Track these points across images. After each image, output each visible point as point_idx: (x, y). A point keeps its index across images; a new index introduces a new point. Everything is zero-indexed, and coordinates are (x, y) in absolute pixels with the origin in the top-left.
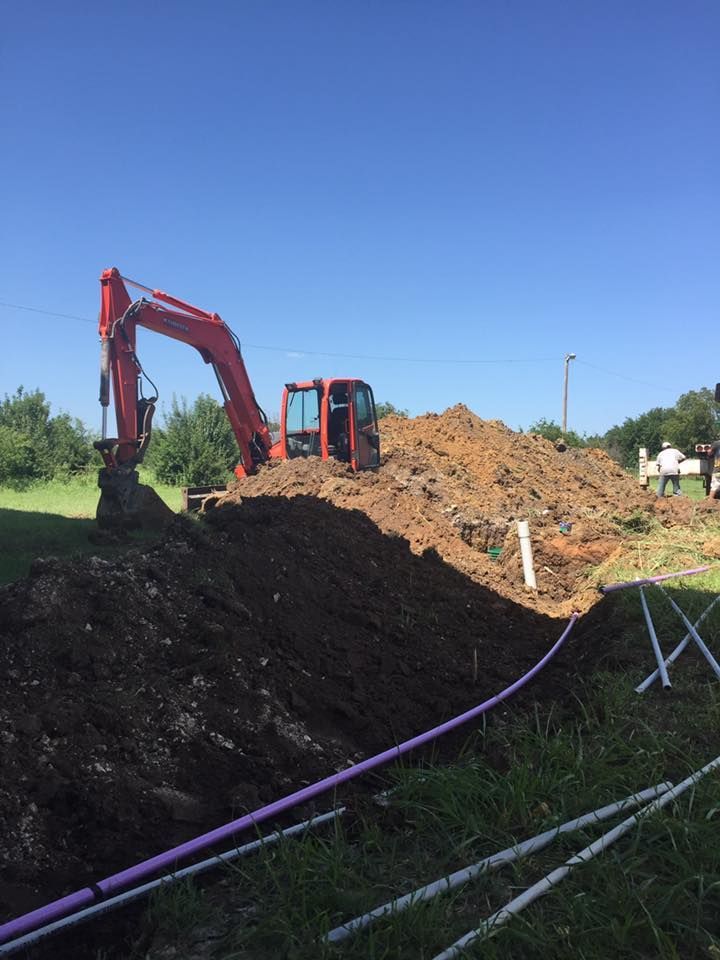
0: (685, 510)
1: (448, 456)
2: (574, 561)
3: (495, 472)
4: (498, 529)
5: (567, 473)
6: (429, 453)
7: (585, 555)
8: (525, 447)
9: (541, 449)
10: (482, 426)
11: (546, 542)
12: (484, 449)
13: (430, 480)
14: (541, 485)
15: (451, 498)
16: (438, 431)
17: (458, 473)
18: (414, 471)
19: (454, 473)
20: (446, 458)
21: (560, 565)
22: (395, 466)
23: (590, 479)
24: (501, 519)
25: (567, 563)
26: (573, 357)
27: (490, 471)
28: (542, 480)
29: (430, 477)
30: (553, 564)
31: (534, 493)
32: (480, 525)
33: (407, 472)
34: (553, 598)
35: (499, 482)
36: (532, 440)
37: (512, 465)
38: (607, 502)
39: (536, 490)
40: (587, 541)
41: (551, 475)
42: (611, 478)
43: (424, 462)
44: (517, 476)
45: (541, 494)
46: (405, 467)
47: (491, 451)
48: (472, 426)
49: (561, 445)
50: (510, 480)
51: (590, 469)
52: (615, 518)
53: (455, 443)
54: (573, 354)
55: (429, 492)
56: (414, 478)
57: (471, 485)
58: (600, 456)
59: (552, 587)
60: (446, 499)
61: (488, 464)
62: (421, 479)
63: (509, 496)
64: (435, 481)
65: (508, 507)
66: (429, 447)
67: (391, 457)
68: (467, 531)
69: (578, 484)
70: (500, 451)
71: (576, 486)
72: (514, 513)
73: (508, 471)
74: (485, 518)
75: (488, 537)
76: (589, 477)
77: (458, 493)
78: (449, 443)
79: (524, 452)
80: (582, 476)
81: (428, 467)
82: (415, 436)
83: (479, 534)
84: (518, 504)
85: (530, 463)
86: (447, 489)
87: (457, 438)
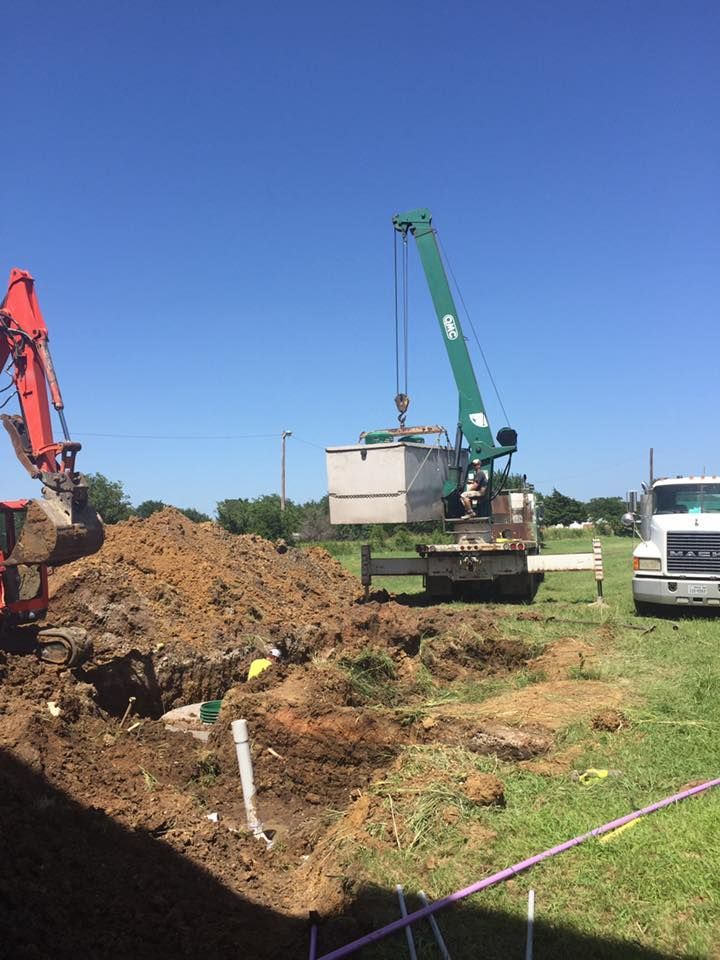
0: (408, 620)
1: (154, 572)
2: (303, 740)
3: (210, 590)
4: (213, 665)
5: (289, 581)
6: (133, 572)
7: (315, 733)
8: (244, 553)
9: (261, 553)
10: (195, 533)
11: (269, 716)
12: (197, 562)
13: (132, 609)
14: (261, 601)
15: (158, 629)
16: (143, 542)
17: (166, 596)
18: (112, 599)
19: (161, 596)
20: (152, 576)
21: (287, 745)
22: (87, 593)
23: (313, 584)
24: (216, 653)
25: (295, 743)
26: (289, 434)
27: (205, 588)
28: (263, 594)
29: (132, 605)
30: (279, 744)
31: (254, 612)
32: (192, 665)
33: (103, 599)
34: (279, 796)
35: (215, 602)
36: (251, 543)
37: (229, 578)
38: (331, 616)
39: (257, 608)
40: (318, 715)
41: (273, 585)
42: (334, 580)
43: (125, 584)
44: (235, 592)
45: (262, 612)
46: (100, 594)
47: (205, 564)
48: (183, 533)
49: (282, 546)
50: (227, 598)
51: (312, 572)
52: (344, 659)
53: (163, 556)
54: (289, 432)
55: (130, 624)
56: (112, 606)
57: (182, 610)
58: (322, 555)
59: (277, 778)
60: (152, 631)
61: (202, 580)
62: (121, 607)
63: (226, 622)
64: (137, 609)
65: (225, 636)
66: (132, 563)
67: (83, 581)
68: (177, 675)
69: (301, 593)
70: (215, 561)
71: (298, 596)
72: (231, 643)
73: (224, 587)
74: (199, 654)
75: (202, 678)
76: (312, 582)
77: (166, 622)
78: (157, 556)
79: (242, 559)
80: (303, 581)
81: (129, 591)
82: (115, 550)
83: (191, 676)
84: (236, 632)
85: (249, 573)
86: (153, 618)
87: (165, 550)
